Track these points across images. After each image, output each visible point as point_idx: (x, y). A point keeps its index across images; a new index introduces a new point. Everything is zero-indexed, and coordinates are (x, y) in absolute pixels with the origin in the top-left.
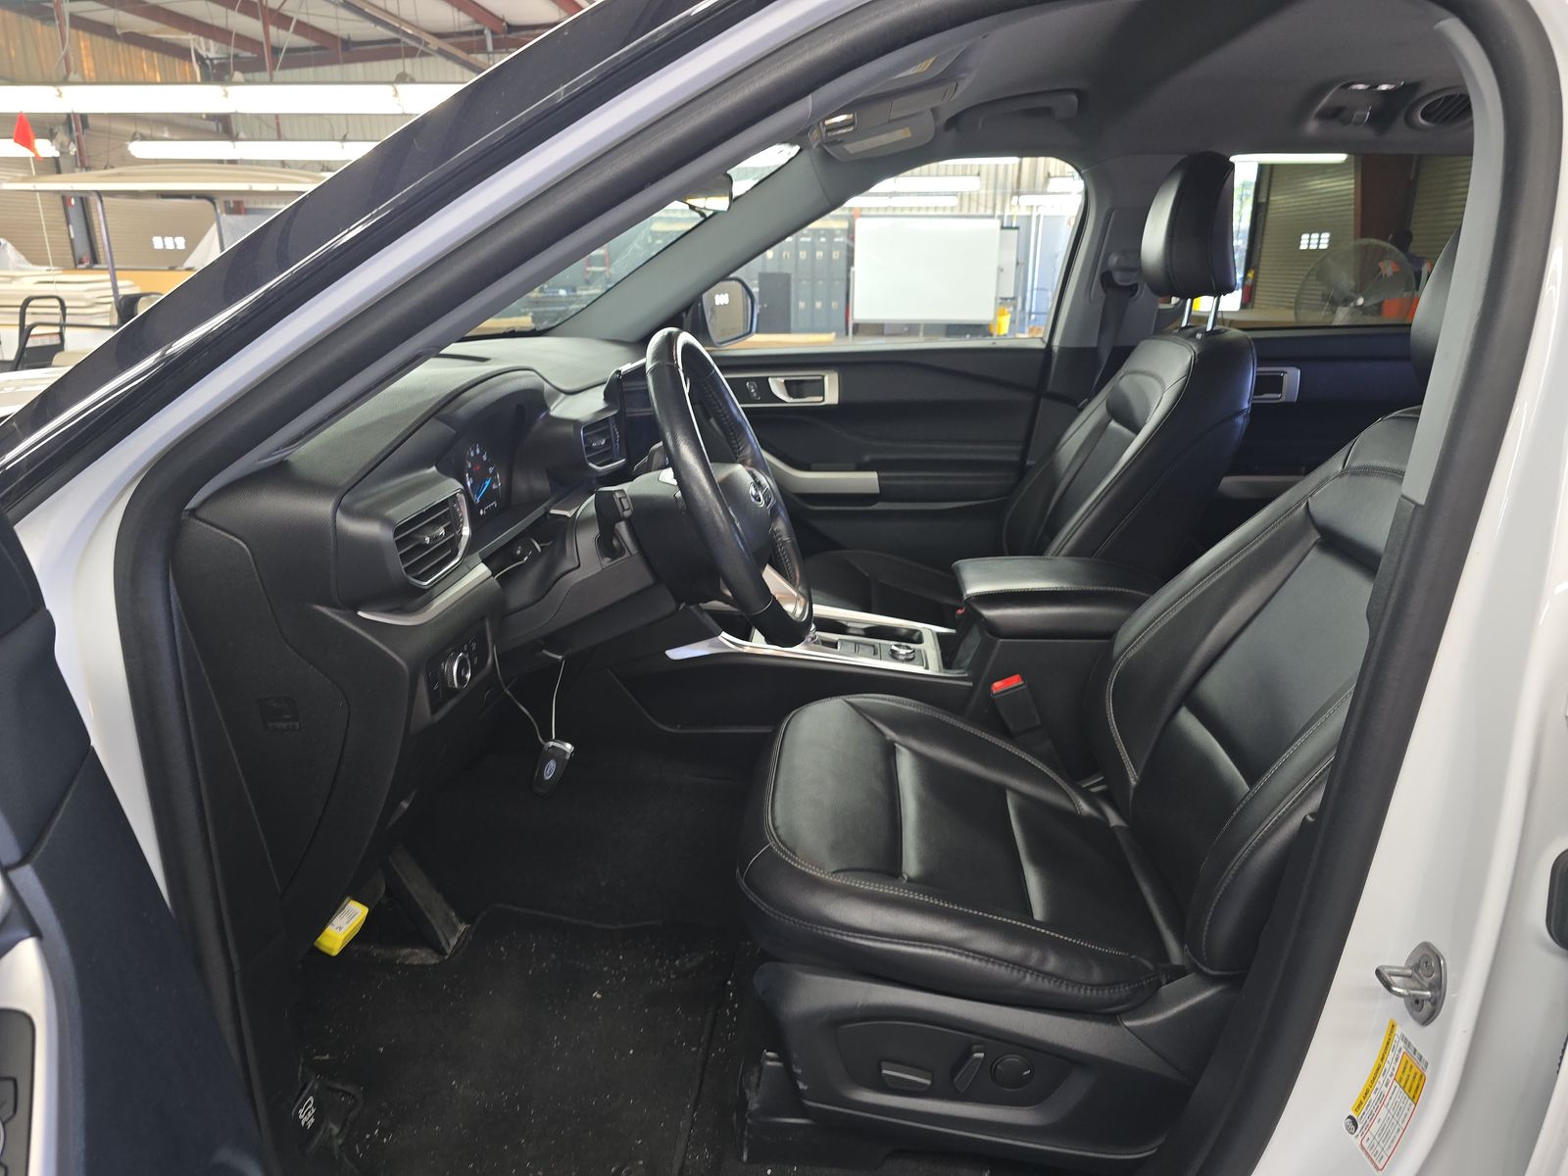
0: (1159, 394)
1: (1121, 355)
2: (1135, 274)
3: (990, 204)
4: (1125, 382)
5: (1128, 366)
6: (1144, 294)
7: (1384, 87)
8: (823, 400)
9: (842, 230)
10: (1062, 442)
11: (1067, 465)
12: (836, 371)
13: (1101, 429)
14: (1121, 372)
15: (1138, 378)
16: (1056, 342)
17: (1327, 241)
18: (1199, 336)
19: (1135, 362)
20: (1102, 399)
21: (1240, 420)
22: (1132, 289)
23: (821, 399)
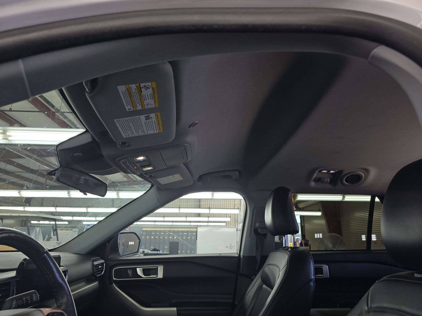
0: (278, 272)
1: (264, 259)
2: (265, 230)
3: (234, 225)
4: (266, 269)
5: (267, 263)
6: (269, 236)
7: (332, 172)
8: (157, 277)
9: (195, 231)
10: (247, 294)
11: (249, 304)
12: (163, 265)
13: (260, 288)
14: (265, 265)
15: (271, 267)
16: (242, 254)
17: (322, 236)
18: (289, 249)
19: (269, 261)
20: (259, 276)
21: (312, 284)
22: (265, 235)
23: (156, 276)
